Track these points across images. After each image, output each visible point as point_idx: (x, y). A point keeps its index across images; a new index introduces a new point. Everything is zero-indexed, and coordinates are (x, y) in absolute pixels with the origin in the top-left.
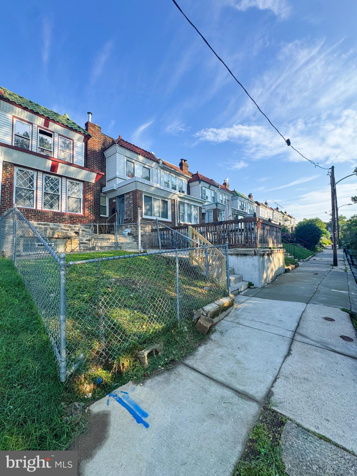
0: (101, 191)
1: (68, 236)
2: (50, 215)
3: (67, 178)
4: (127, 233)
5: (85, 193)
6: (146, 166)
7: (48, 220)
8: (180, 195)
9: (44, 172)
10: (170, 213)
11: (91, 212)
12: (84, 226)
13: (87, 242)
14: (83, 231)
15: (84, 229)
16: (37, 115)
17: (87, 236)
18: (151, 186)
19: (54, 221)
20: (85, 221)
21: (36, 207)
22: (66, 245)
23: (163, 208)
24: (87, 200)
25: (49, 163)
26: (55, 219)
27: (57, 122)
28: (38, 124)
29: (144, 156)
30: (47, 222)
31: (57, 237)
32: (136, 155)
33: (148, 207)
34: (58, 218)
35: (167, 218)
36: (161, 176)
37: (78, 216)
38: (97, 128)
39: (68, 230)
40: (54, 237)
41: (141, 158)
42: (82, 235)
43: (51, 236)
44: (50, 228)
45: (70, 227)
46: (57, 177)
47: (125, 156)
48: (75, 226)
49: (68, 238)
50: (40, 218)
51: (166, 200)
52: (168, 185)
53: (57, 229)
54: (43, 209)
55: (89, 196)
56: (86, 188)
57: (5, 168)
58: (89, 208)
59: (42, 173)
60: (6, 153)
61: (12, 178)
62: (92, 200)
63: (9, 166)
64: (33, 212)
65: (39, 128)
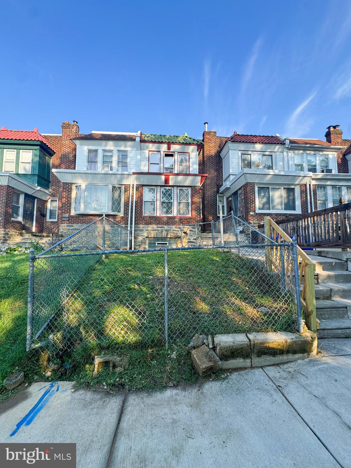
0: (218, 192)
1: (178, 235)
2: (165, 219)
3: (178, 186)
4: (239, 231)
5: (193, 196)
6: (267, 153)
7: (164, 224)
8: (316, 176)
9: (161, 186)
10: (298, 203)
12: (192, 227)
13: (194, 241)
14: (190, 231)
15: (192, 229)
16: (163, 144)
17: (194, 235)
18: (267, 174)
19: (168, 224)
20: (192, 221)
21: (156, 215)
22: (177, 243)
23: (288, 196)
24: (194, 202)
25: (163, 177)
26: (169, 222)
27: (176, 143)
28: (164, 150)
29: (262, 143)
30: (163, 225)
31: (170, 237)
32: (252, 145)
33: (265, 200)
34: (171, 221)
35: (294, 209)
36: (290, 159)
37: (186, 218)
38: (212, 134)
39: (178, 231)
40: (168, 237)
41: (258, 146)
42: (190, 235)
43: (165, 236)
44: (165, 230)
45: (180, 228)
46: (170, 188)
47: (240, 150)
48: (184, 227)
49: (178, 238)
50: (158, 222)
51: (293, 187)
52: (302, 168)
53: (170, 230)
54: (161, 215)
55: (196, 199)
56: (193, 192)
57: (137, 189)
58: (196, 209)
59: (160, 187)
60: (137, 179)
61: (142, 195)
62: (198, 202)
63: (140, 187)
64: (154, 218)
65: (164, 153)
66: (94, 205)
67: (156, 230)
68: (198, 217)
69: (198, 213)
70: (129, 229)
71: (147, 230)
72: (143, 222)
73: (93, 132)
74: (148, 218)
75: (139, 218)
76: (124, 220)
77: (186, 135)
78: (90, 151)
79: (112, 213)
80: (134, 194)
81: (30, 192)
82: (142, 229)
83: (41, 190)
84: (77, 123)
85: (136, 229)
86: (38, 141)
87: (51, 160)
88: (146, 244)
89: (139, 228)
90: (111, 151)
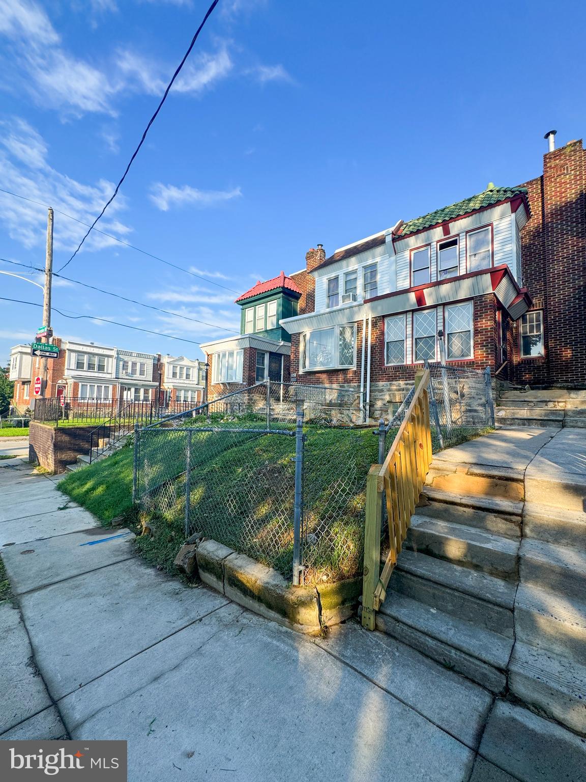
3: (445, 304)
5: (476, 317)
9: (413, 311)
11: (488, 351)
13: (480, 408)
14: (471, 388)
15: (475, 385)
16: (433, 229)
17: (479, 397)
20: (475, 369)
21: (406, 363)
24: (479, 329)
25: (412, 296)
27: (458, 217)
28: (437, 239)
37: (461, 363)
42: (469, 396)
46: (428, 311)
50: (408, 375)
54: (414, 363)
55: (484, 322)
56: (477, 308)
57: (374, 324)
58: (483, 343)
59: (411, 313)
60: (373, 309)
61: (383, 334)
62: (489, 328)
63: (379, 321)
64: (400, 368)
65: (438, 244)
66: (320, 359)
67: (403, 390)
68: (490, 358)
69: (489, 350)
70: (362, 390)
71: (389, 390)
72: (384, 377)
73: (337, 251)
74: (391, 369)
75: (378, 370)
76: (357, 376)
77: (491, 186)
78: (330, 281)
79: (340, 367)
80: (368, 334)
81: (274, 349)
82: (382, 388)
83: (285, 344)
84: (322, 245)
85: (373, 388)
86: (279, 288)
87: (299, 304)
88: (388, 414)
89: (377, 387)
90: (354, 272)
